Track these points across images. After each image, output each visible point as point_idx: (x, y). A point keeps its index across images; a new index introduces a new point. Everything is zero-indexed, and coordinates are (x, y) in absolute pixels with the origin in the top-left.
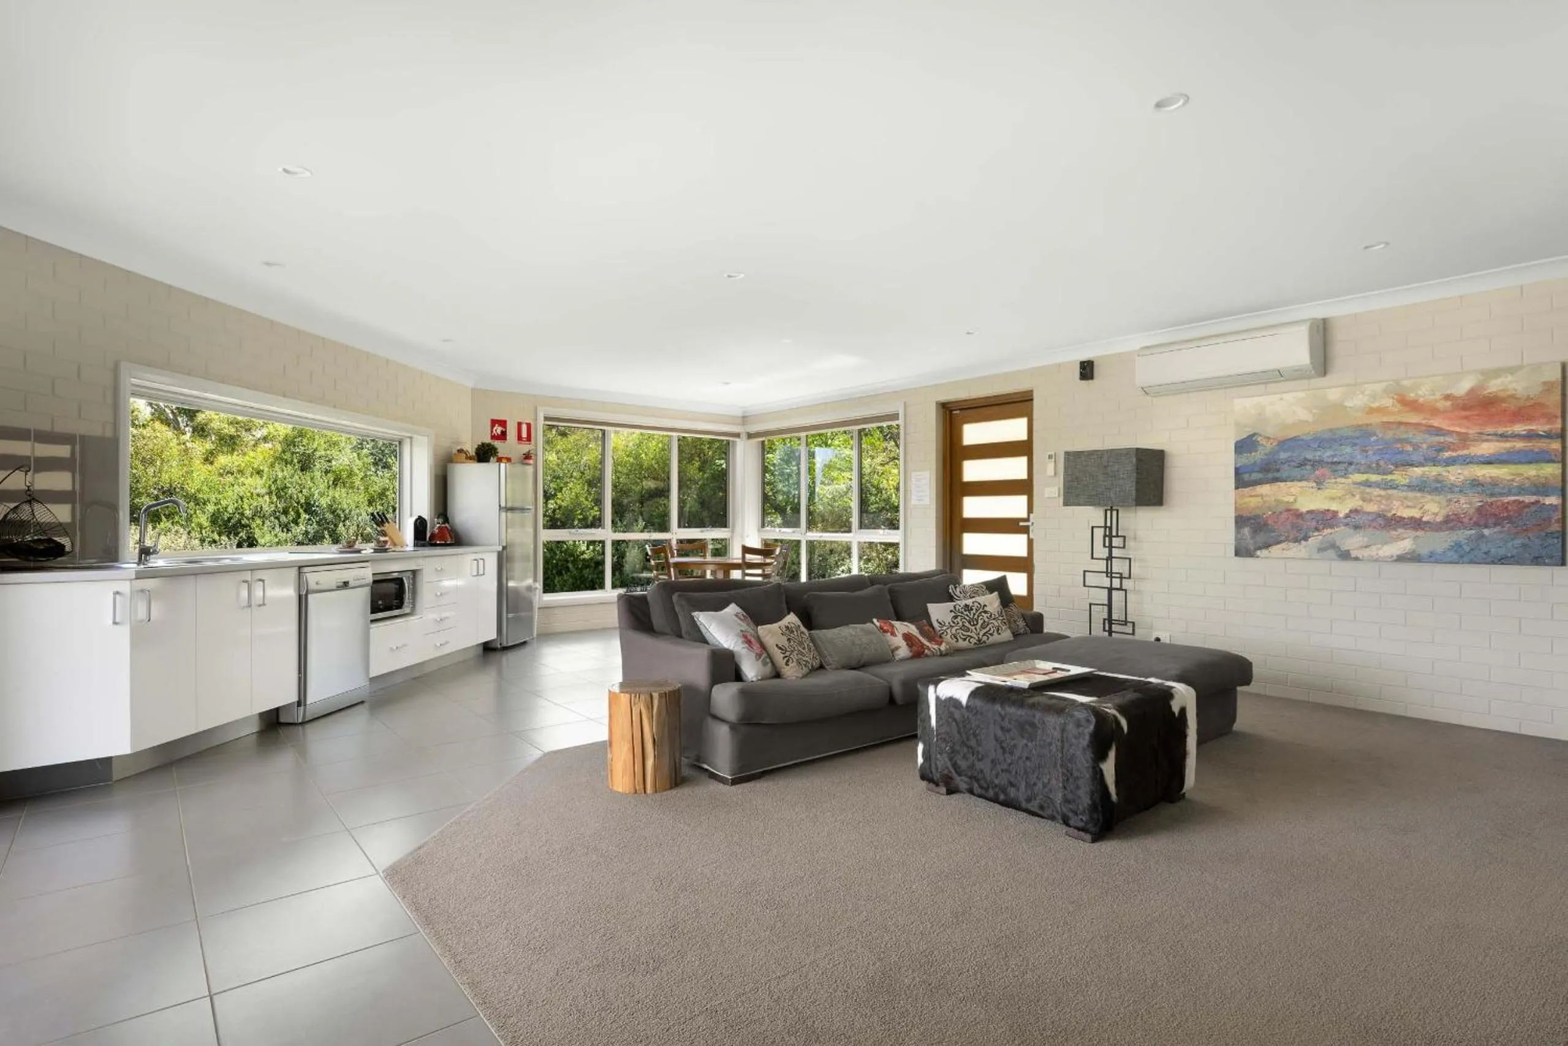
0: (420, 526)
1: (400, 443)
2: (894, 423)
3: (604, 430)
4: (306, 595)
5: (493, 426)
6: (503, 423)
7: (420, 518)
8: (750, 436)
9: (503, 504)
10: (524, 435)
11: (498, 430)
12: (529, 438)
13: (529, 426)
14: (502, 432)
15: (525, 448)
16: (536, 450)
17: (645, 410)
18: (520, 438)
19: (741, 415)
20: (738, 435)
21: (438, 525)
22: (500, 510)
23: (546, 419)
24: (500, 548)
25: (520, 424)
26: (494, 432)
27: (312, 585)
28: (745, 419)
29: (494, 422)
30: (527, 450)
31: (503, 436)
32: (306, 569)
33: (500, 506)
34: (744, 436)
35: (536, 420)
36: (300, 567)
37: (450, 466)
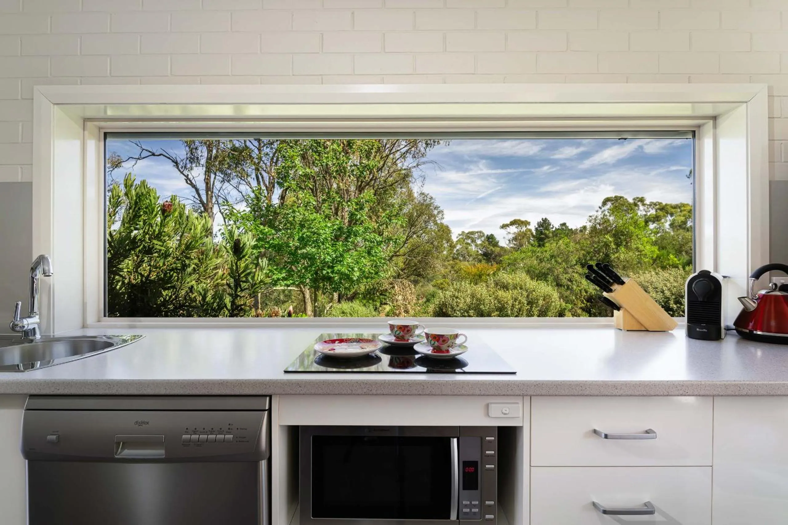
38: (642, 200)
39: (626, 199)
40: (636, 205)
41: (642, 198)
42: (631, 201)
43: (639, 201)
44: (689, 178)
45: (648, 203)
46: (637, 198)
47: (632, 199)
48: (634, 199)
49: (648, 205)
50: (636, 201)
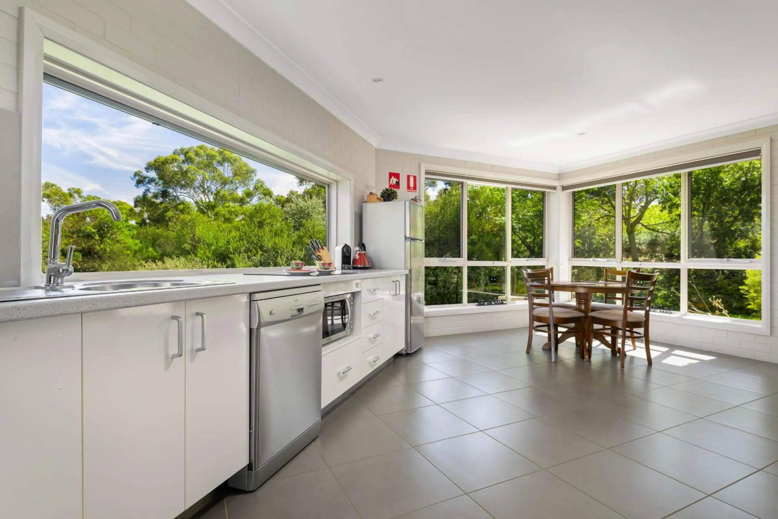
0: (346, 251)
1: (329, 186)
2: (754, 160)
3: (463, 182)
4: (258, 328)
5: (390, 178)
6: (397, 176)
7: (346, 246)
8: (564, 188)
9: (408, 236)
10: (412, 185)
11: (394, 180)
12: (415, 188)
13: (415, 177)
14: (396, 182)
15: (412, 195)
16: (420, 197)
17: (493, 168)
18: (409, 187)
19: (558, 173)
20: (554, 188)
21: (359, 252)
22: (405, 239)
23: (427, 173)
24: (407, 272)
25: (408, 177)
26: (391, 182)
27: (266, 317)
28: (560, 176)
29: (391, 175)
30: (414, 197)
31: (397, 185)
32: (258, 296)
33: (405, 237)
34: (559, 189)
35: (420, 173)
36: (251, 294)
37: (364, 204)
38: (78, 192)
39: (60, 188)
40: (71, 195)
41: (79, 189)
42: (65, 190)
43: (75, 192)
44: (133, 179)
45: (86, 196)
46: (73, 189)
47: (67, 188)
48: (69, 190)
49: (85, 198)
50: (72, 192)
